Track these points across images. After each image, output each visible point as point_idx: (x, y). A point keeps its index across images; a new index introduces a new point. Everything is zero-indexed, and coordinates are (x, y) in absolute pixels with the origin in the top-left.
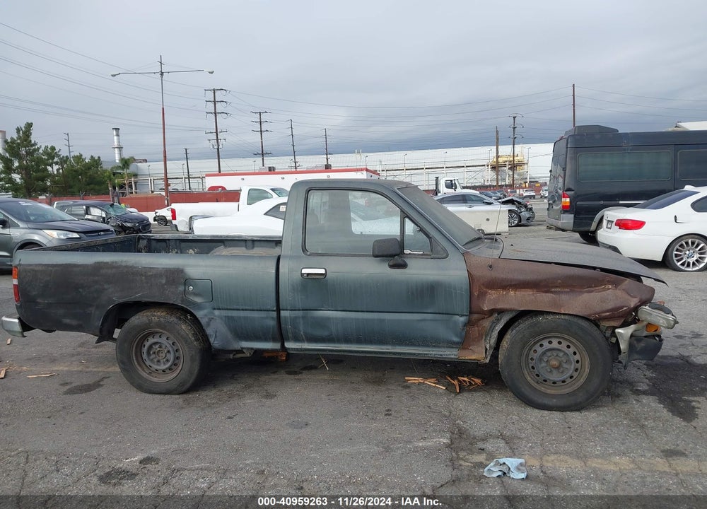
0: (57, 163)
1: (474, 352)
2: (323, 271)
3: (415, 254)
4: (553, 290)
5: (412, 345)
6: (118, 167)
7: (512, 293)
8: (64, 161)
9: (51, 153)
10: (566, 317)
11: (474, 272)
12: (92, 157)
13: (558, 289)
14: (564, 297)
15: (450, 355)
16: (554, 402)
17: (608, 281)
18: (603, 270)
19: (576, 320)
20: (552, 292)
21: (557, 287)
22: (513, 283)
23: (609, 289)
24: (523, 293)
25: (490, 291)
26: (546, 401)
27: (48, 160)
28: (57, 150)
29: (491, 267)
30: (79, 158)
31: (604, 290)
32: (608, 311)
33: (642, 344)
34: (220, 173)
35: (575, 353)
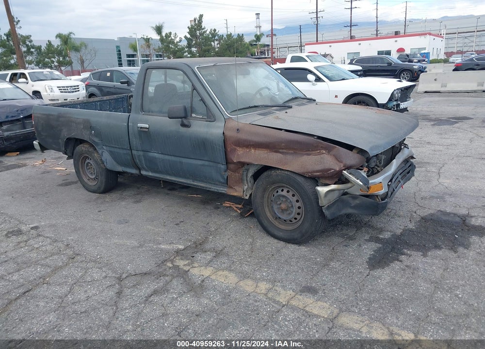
0: (217, 40)
1: (236, 191)
2: (147, 126)
3: (198, 118)
4: (281, 151)
5: (202, 181)
6: (254, 41)
7: (253, 150)
8: (221, 38)
9: (214, 33)
10: (289, 173)
11: (226, 133)
12: (238, 34)
13: (284, 151)
14: (289, 157)
15: (222, 190)
16: (281, 234)
17: (322, 147)
18: (319, 138)
19: (294, 176)
20: (280, 152)
21: (283, 149)
22: (251, 144)
23: (323, 153)
24: (260, 152)
25: (238, 148)
26: (276, 233)
27: (212, 38)
28: (217, 31)
29: (238, 130)
30: (229, 36)
31: (320, 154)
32: (317, 171)
33: (357, 202)
34: (317, 42)
35: (297, 201)
